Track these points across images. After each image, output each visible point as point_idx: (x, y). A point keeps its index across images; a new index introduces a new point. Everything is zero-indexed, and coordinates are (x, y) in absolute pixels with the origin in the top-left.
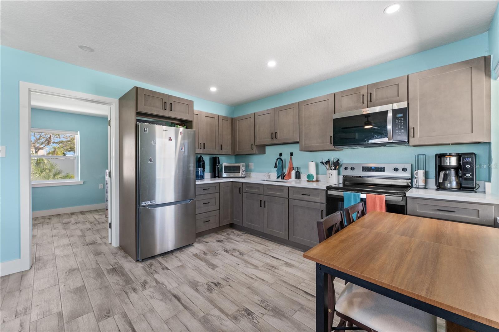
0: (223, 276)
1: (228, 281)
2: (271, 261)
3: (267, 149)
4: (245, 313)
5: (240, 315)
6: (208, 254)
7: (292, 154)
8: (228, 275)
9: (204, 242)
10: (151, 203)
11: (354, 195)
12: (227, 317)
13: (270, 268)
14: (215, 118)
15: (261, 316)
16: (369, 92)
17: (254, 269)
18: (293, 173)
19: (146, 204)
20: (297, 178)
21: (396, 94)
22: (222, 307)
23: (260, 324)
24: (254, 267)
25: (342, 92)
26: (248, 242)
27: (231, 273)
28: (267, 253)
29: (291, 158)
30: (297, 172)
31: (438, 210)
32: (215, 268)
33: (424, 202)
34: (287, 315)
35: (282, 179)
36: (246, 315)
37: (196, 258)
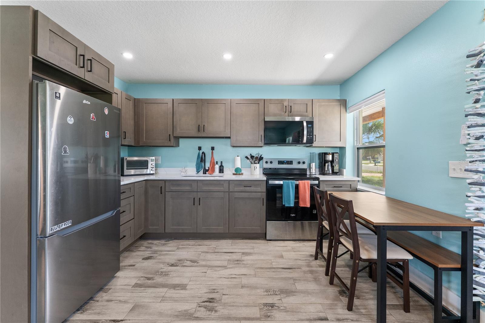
0: (206, 290)
1: (217, 292)
2: (230, 257)
3: (181, 141)
4: (268, 307)
5: (268, 312)
6: (154, 277)
7: (213, 149)
8: (210, 287)
9: (127, 267)
10: (66, 226)
11: (291, 182)
12: (260, 320)
13: (236, 262)
14: (117, 94)
15: (280, 302)
16: (290, 105)
17: (225, 269)
18: (217, 167)
19: (58, 229)
20: (221, 172)
21: (306, 110)
22: (244, 315)
23: (288, 308)
24: (222, 268)
25: (270, 100)
26: (183, 248)
27: (210, 283)
28: (215, 251)
29: (212, 153)
30: (221, 166)
31: (335, 187)
32: (186, 287)
33: (331, 183)
34: (293, 290)
35: (204, 174)
36: (271, 308)
37: (142, 289)
